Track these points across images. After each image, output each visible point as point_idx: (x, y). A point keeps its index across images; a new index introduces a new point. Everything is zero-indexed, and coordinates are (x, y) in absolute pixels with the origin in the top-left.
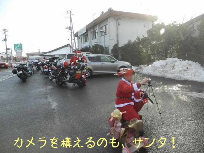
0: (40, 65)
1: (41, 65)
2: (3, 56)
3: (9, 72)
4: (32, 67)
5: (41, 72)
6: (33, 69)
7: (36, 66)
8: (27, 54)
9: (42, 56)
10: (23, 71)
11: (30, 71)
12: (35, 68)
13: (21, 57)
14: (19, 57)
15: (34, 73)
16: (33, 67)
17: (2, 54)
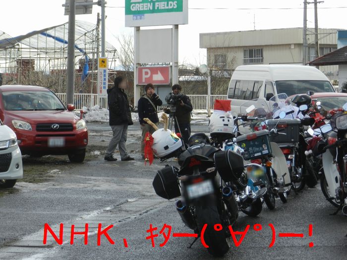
0: (320, 146)
1: (332, 148)
2: (33, 56)
3: (104, 186)
4: (265, 159)
5: (323, 203)
6: (269, 177)
7: (287, 151)
8: (207, 41)
9: (335, 68)
10: (215, 184)
11: (248, 188)
12: (281, 166)
13: (164, 70)
14: (154, 70)
15: (271, 208)
16: (270, 156)
17: (33, 40)
